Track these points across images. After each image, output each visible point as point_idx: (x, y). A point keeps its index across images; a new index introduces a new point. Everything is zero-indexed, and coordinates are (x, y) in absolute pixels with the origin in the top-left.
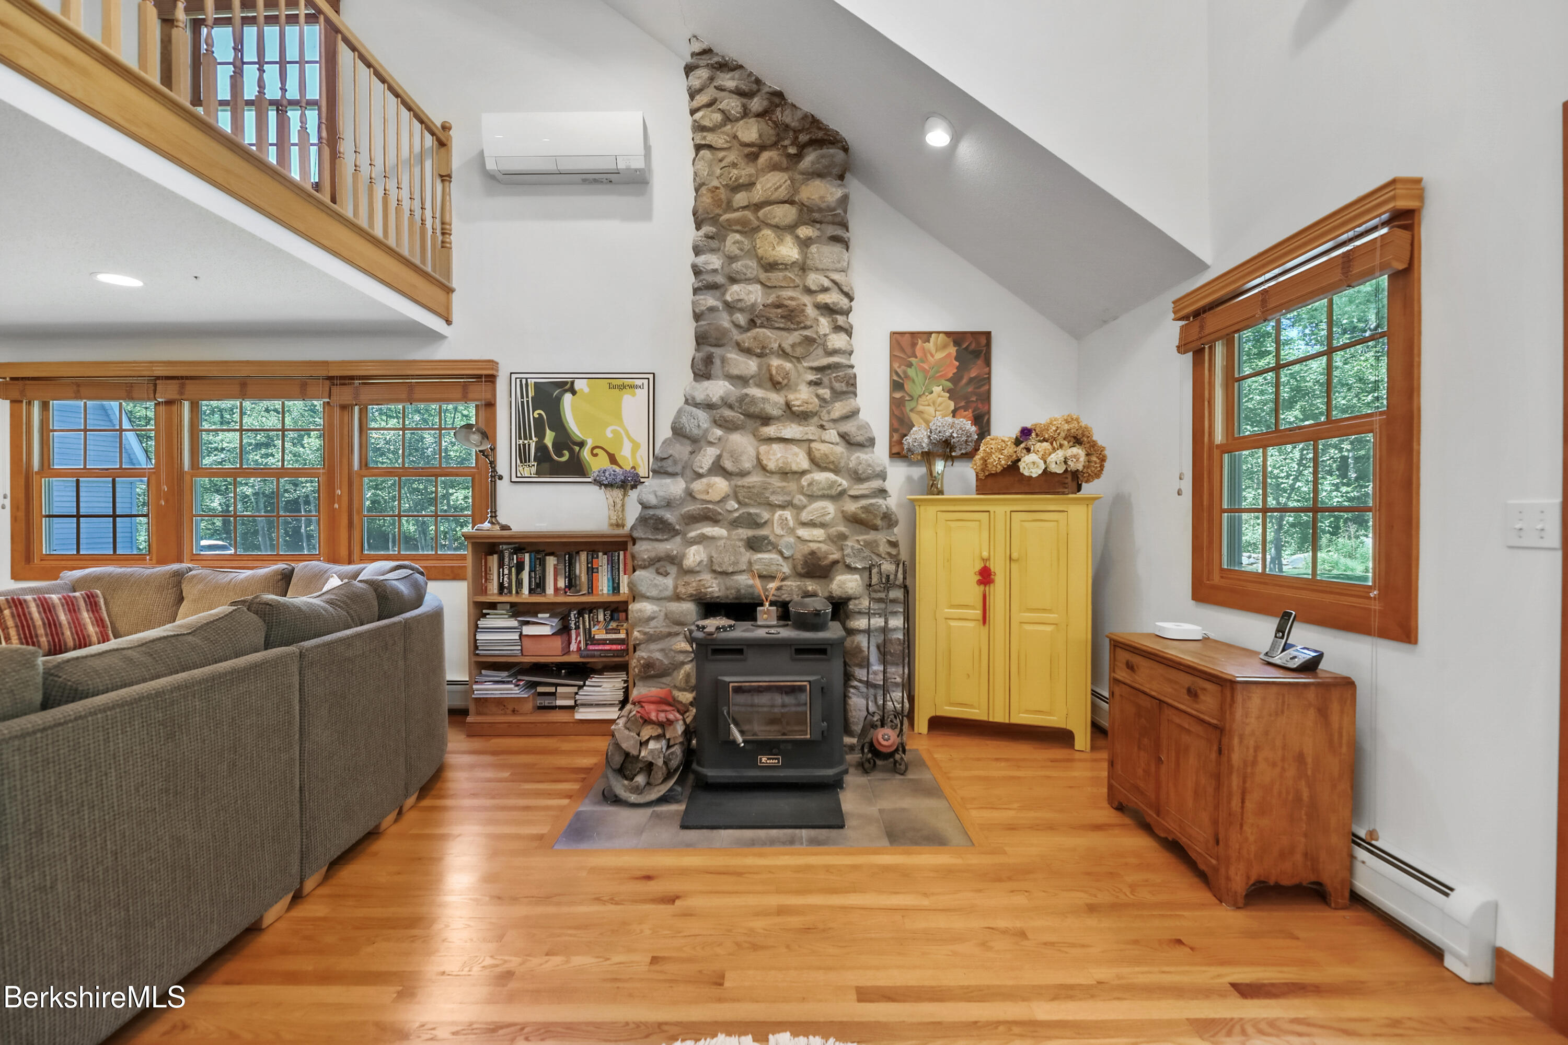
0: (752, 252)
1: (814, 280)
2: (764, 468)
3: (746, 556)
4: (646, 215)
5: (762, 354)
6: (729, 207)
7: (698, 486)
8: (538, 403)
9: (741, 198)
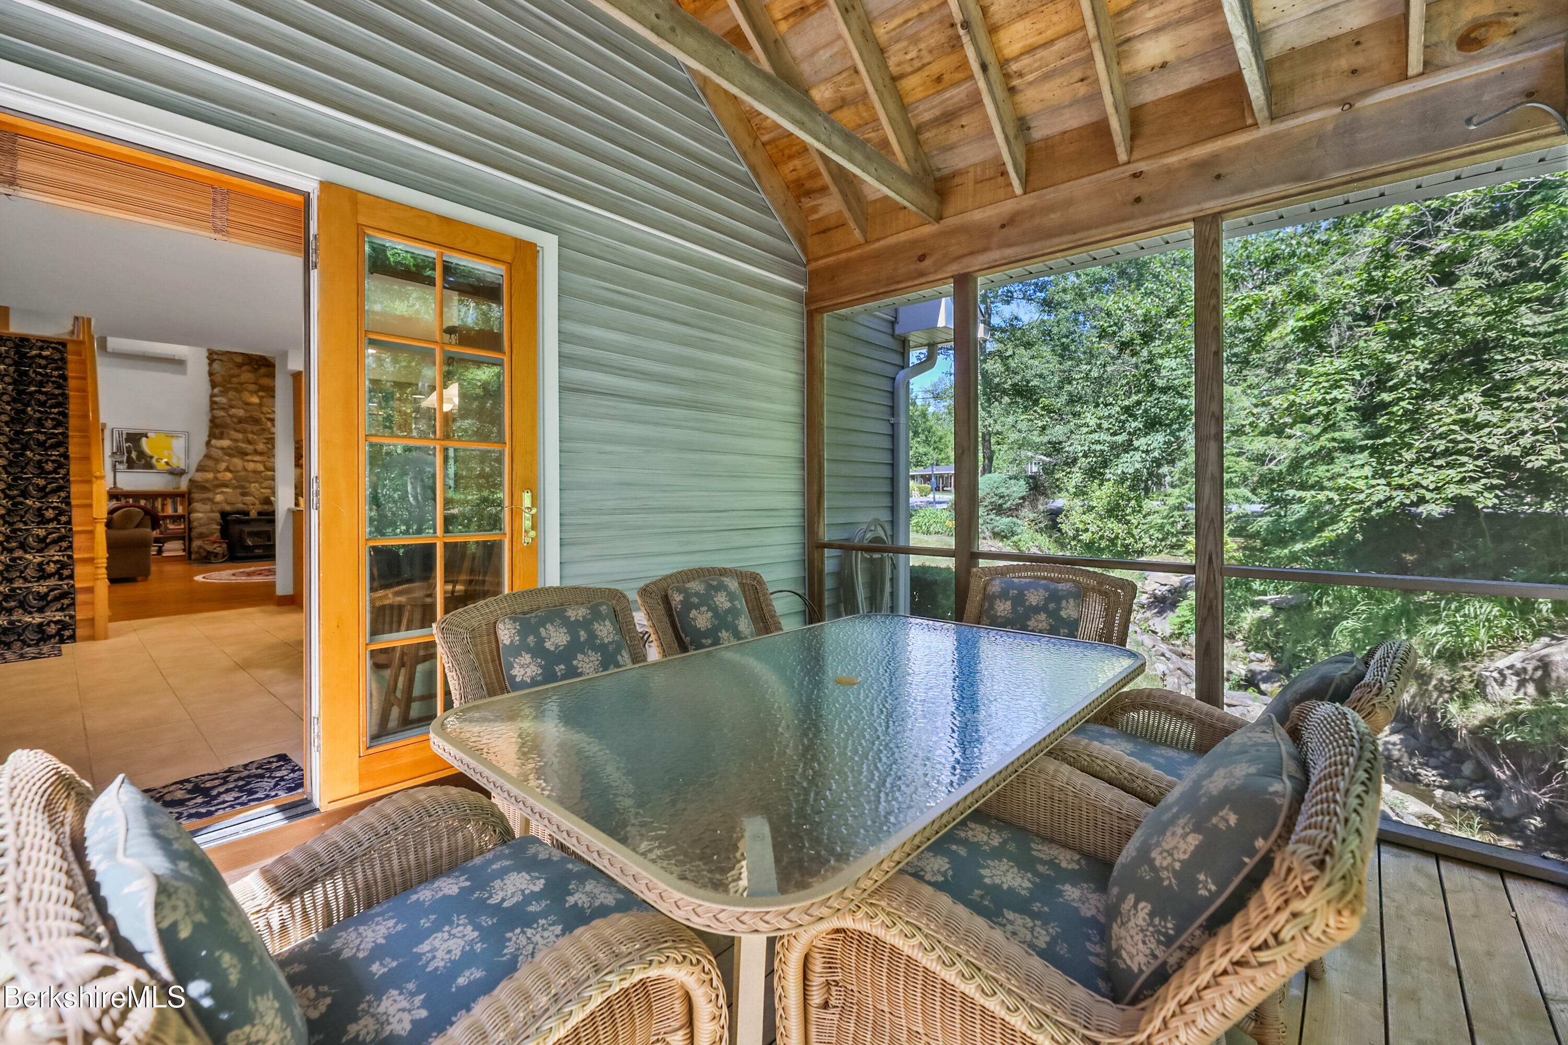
0: (240, 399)
1: (265, 409)
2: (246, 470)
3: (240, 498)
4: (184, 372)
5: (244, 432)
6: (230, 382)
7: (220, 475)
8: (127, 440)
9: (234, 380)
